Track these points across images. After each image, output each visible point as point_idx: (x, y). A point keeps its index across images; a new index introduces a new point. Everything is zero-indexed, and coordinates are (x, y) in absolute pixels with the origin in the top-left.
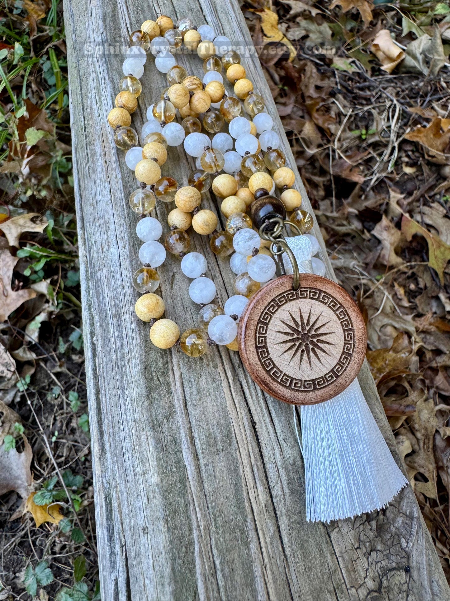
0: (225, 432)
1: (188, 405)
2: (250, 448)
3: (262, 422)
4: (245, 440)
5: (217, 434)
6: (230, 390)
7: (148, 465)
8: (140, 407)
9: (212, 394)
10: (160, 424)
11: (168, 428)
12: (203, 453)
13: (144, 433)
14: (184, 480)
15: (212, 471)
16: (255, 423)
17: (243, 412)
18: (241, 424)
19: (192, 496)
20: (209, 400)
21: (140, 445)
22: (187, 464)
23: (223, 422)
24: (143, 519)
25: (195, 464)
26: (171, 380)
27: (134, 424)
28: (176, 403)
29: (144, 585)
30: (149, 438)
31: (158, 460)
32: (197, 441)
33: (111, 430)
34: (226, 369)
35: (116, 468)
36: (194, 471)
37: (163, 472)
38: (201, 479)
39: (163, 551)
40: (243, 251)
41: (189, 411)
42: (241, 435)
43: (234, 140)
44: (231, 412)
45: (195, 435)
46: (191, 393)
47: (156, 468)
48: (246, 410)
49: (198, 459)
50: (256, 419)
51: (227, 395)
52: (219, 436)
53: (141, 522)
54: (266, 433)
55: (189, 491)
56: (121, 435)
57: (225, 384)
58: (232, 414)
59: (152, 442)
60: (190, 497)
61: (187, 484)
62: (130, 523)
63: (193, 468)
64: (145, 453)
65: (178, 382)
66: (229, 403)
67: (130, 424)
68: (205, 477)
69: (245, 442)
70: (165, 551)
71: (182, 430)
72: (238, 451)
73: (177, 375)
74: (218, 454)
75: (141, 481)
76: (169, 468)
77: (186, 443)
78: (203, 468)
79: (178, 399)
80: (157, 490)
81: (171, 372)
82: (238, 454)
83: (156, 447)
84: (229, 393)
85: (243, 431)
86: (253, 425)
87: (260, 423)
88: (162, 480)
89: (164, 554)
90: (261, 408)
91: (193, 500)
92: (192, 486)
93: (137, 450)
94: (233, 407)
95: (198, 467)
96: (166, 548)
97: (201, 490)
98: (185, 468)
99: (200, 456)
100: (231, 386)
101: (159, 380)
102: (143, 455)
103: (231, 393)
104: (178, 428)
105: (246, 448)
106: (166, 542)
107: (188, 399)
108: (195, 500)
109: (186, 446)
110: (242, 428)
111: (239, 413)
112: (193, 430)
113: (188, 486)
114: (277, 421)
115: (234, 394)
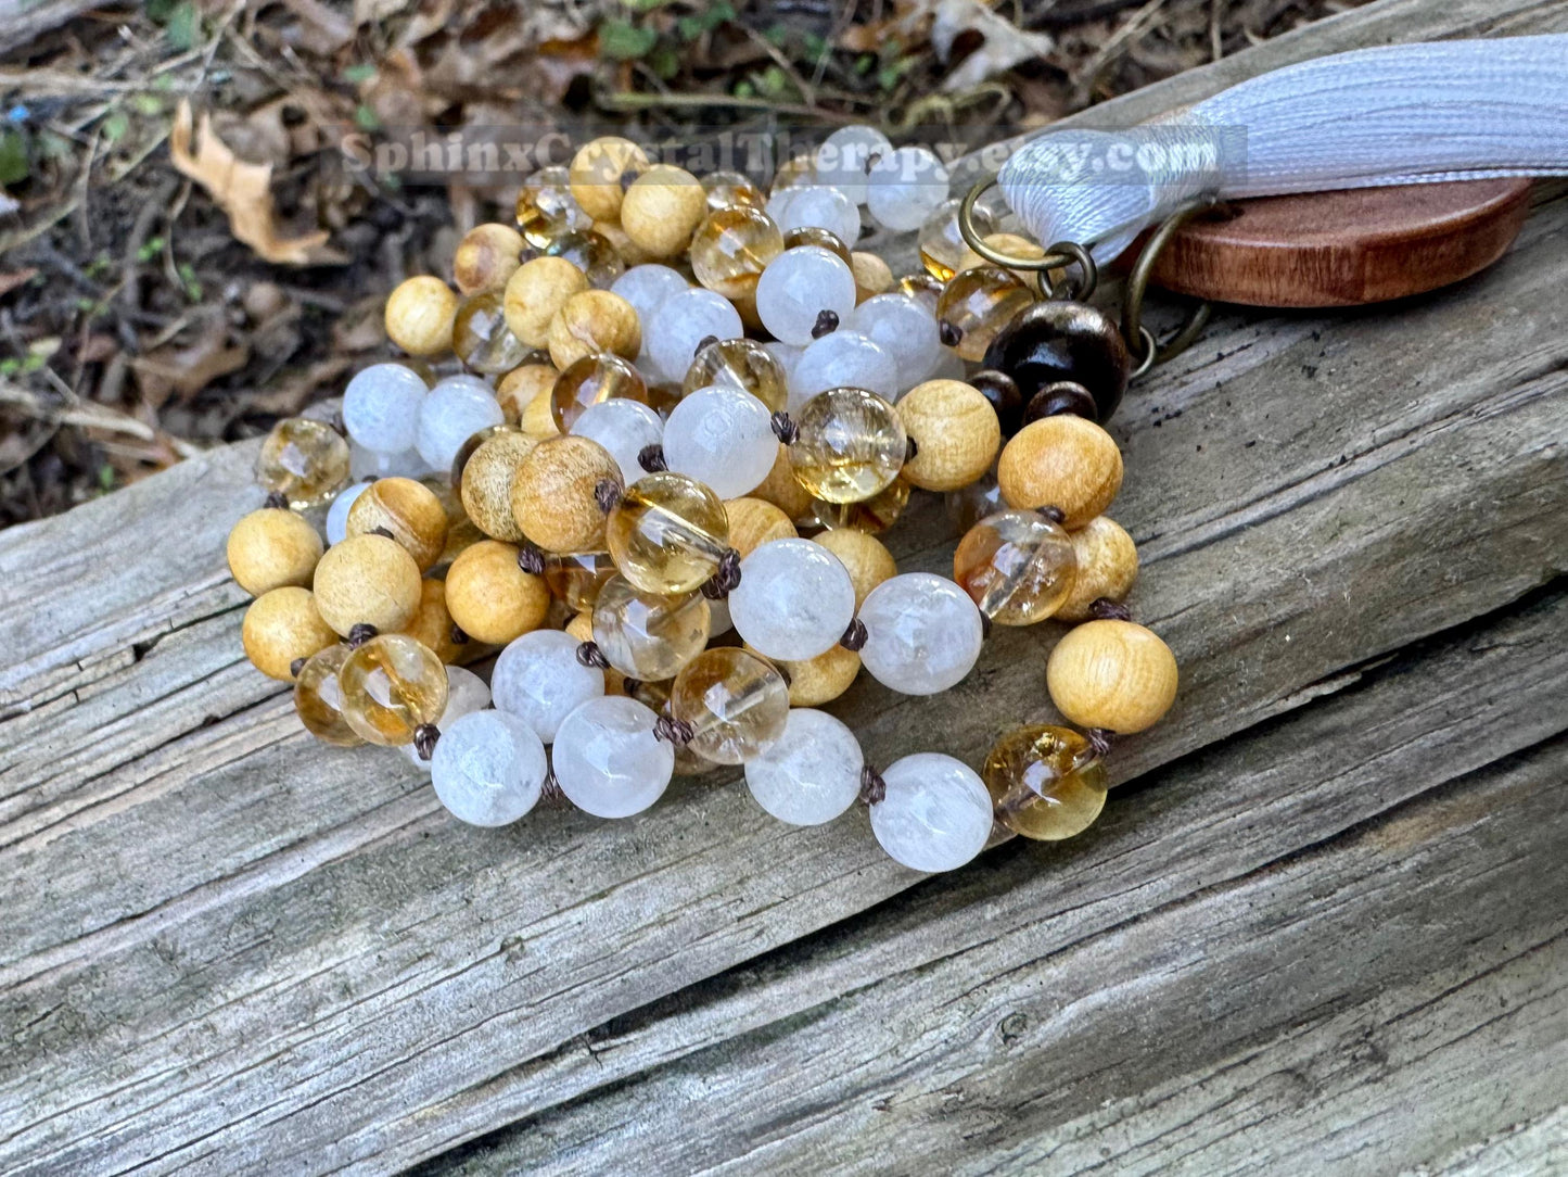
0: (229, 788)
1: (139, 908)
2: (273, 714)
3: (203, 701)
4: (251, 732)
5: (231, 806)
6: (106, 801)
7: (317, 983)
8: (133, 1060)
9: (114, 847)
10: (189, 974)
11: (203, 945)
12: (285, 827)
13: (215, 1019)
14: (360, 860)
16: (207, 720)
17: (173, 755)
18: (205, 752)
19: (403, 828)
20: (127, 854)
21: (259, 1031)
22: (313, 865)
23: (199, 800)
24: (482, 968)
25: (316, 844)
26: (50, 980)
28: (126, 944)
29: (662, 923)
30: (231, 995)
31: (295, 947)
32: (248, 856)
36: (334, 841)
37: (334, 919)
38: (355, 818)
39: (551, 867)
41: (158, 900)
42: (236, 744)
44: (172, 785)
45: (230, 864)
46: (104, 906)
47: (323, 945)
48: (168, 747)
49: (301, 839)
50: (198, 717)
52: (237, 800)
53: (497, 973)
54: (235, 684)
55: (389, 840)
57: (86, 821)
58: (177, 782)
59: (244, 984)
60: (404, 834)
61: (368, 849)
63: (324, 844)
64: (282, 1001)
65: (60, 956)
66: (142, 797)
68: (351, 810)
69: (259, 728)
70: (550, 859)
71: (214, 902)
73: (39, 964)
74: (289, 791)
75: (375, 1004)
76: (322, 910)
77: (253, 882)
78: (327, 820)
79: (115, 941)
80: (386, 925)
81: (28, 988)
82: (291, 740)
83: (260, 965)
84: (114, 802)
85: (227, 742)
86: (211, 722)
87: (209, 704)
88: (356, 920)
89: (559, 863)
90: (163, 713)
91: (413, 822)
92: (375, 835)
93: (276, 1040)
94: (158, 782)
95: (321, 834)
96: (541, 859)
97: (387, 811)
98: (324, 867)
99: (292, 834)
100: (92, 800)
101: (45, 1016)
102: (291, 1008)
103: (114, 797)
104: (206, 916)
105: (273, 724)
106: (525, 862)
107: (118, 913)
108: (412, 817)
109: (261, 879)
110: (218, 747)
111: (175, 763)
112: (218, 874)
113: (374, 847)
114: (205, 666)
115: (119, 789)
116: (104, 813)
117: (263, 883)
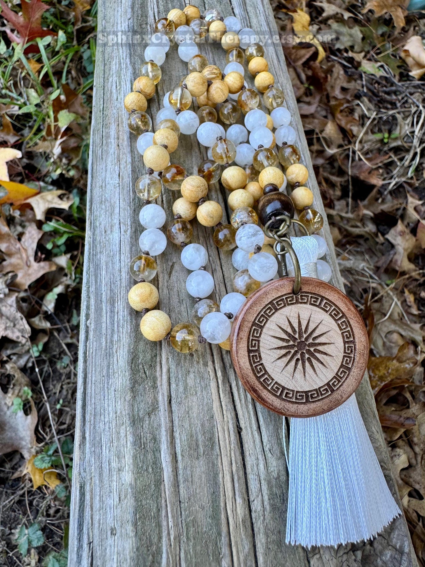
0: (208, 436)
1: (173, 402)
2: (233, 455)
3: (248, 428)
4: (228, 446)
5: (200, 436)
6: (219, 391)
7: (123, 461)
8: (123, 399)
9: (199, 393)
10: (142, 420)
11: (149, 424)
12: (182, 456)
13: (124, 427)
14: (159, 482)
15: (190, 476)
16: (241, 429)
17: (229, 416)
18: (226, 428)
19: (166, 501)
20: (195, 399)
21: (118, 439)
22: (164, 465)
23: (207, 424)
24: (112, 518)
25: (173, 466)
26: (158, 374)
27: (114, 416)
28: (160, 398)
30: (128, 433)
31: (135, 457)
32: (178, 441)
33: (92, 418)
34: (217, 368)
35: (93, 459)
36: (171, 473)
37: (138, 471)
38: (178, 483)
39: (128, 557)
40: (245, 247)
41: (173, 409)
42: (225, 440)
43: (249, 132)
44: (216, 414)
45: (177, 435)
46: (177, 391)
47: (132, 466)
48: (233, 414)
49: (177, 461)
50: (243, 425)
51: (215, 397)
52: (201, 438)
53: (110, 522)
54: (252, 441)
55: (163, 495)
56: (101, 425)
57: (213, 384)
58: (218, 417)
59: (130, 438)
60: (163, 501)
61: (162, 486)
62: (99, 520)
63: (170, 470)
64: (122, 448)
65: (165, 377)
66: (216, 404)
67: (111, 415)
68: (181, 481)
69: (228, 449)
70: (130, 559)
71: (163, 429)
72: (219, 457)
73: (165, 370)
74: (198, 458)
75: (115, 478)
76: (145, 467)
77: (165, 442)
78: (181, 472)
79: (163, 395)
80: (130, 490)
81: (158, 364)
82: (220, 461)
83: (134, 443)
84: (217, 394)
85: (227, 436)
86: (239, 430)
87: (246, 430)
88: (136, 479)
89: (129, 560)
90: (248, 412)
91: (166, 505)
92: (167, 490)
93: (115, 444)
94: (219, 410)
95: (175, 470)
96: (132, 554)
97: (176, 495)
98: (162, 469)
99: (180, 458)
100: (220, 386)
101: (145, 373)
102: (120, 450)
103: (219, 394)
104: (160, 425)
105: (229, 455)
106: (133, 548)
107: (173, 395)
108: (168, 505)
109: (165, 446)
110: (226, 433)
111: (225, 416)
112: (175, 430)
113: (163, 489)
114: (264, 429)
115: (222, 396)
116: (214, 390)
117: (164, 447)
